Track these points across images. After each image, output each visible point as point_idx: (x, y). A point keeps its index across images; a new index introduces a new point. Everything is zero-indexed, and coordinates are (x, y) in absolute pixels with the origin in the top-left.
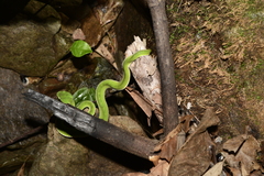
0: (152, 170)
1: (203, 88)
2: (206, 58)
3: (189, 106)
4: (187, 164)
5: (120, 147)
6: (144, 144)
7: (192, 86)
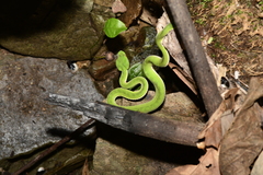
0: (201, 160)
1: (248, 52)
2: (243, 18)
3: (237, 75)
4: (237, 147)
5: (163, 139)
6: (188, 131)
7: (235, 52)
